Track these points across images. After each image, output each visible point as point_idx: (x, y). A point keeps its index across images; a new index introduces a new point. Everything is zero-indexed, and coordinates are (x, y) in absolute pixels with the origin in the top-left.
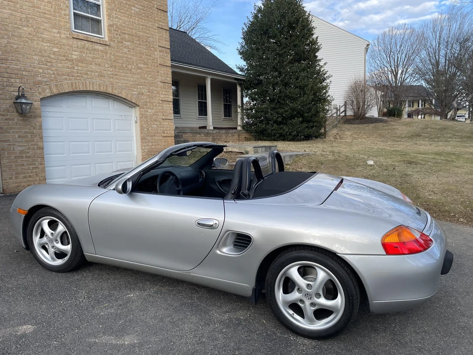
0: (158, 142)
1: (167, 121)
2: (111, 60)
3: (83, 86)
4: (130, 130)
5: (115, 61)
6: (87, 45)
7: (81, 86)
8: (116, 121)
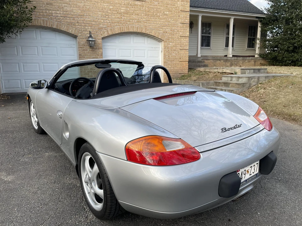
0: (176, 65)
1: (183, 50)
2: (146, 11)
3: (127, 29)
4: (158, 57)
5: (148, 11)
6: (130, 3)
7: (126, 29)
8: (149, 51)
